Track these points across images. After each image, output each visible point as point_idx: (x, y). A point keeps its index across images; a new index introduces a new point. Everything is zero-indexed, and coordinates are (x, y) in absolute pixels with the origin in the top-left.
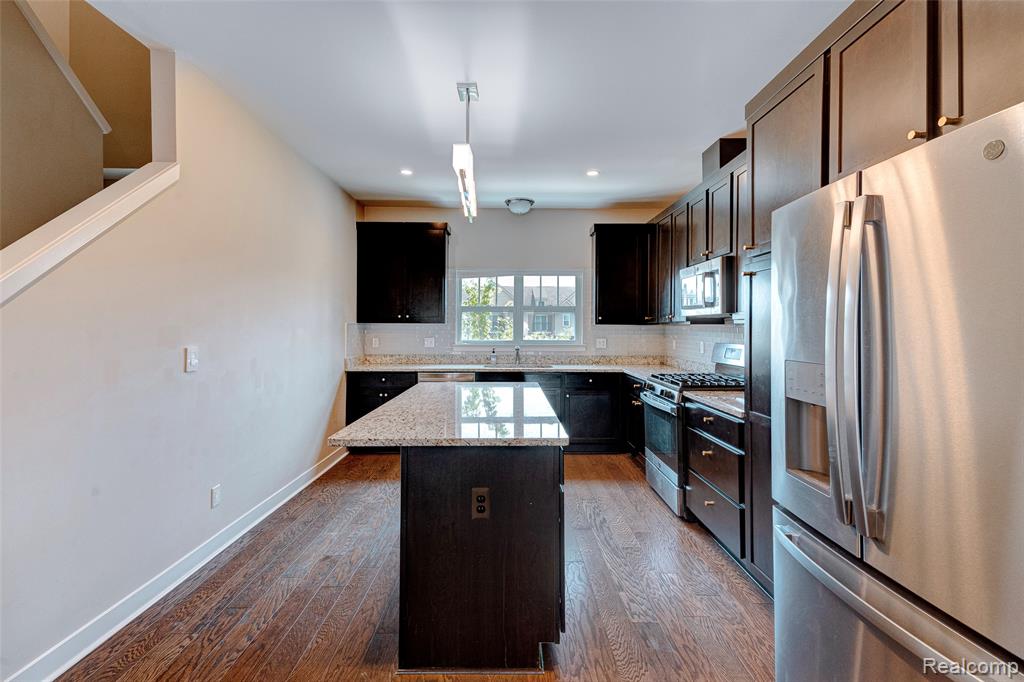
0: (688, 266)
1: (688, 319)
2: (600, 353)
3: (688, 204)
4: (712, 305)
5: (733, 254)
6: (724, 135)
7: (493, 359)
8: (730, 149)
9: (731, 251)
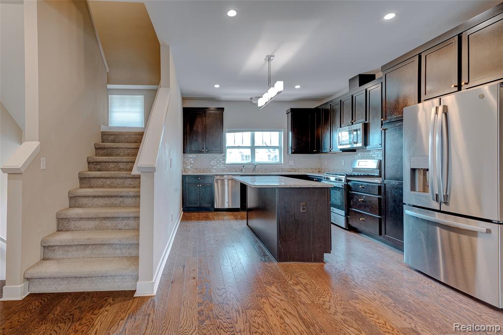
0: (341, 127)
1: (341, 150)
2: (291, 167)
3: (341, 101)
4: (356, 143)
5: (367, 122)
6: (361, 73)
7: (243, 170)
8: (365, 79)
9: (366, 120)
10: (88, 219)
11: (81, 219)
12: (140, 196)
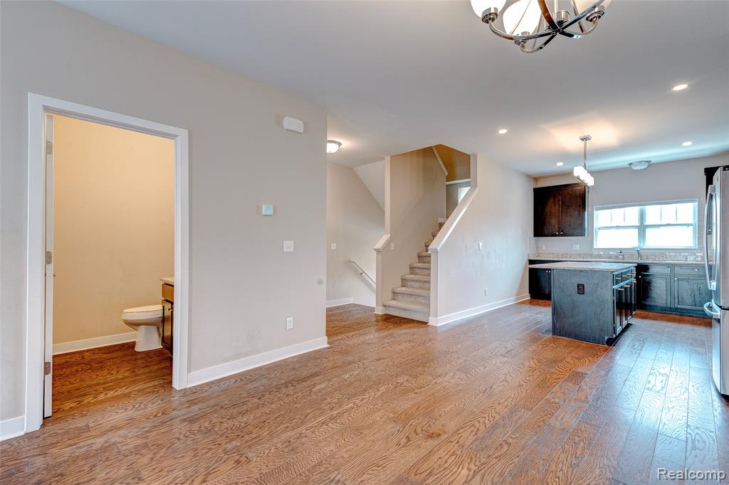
7: (620, 257)
10: (416, 281)
11: (413, 281)
12: (430, 269)
